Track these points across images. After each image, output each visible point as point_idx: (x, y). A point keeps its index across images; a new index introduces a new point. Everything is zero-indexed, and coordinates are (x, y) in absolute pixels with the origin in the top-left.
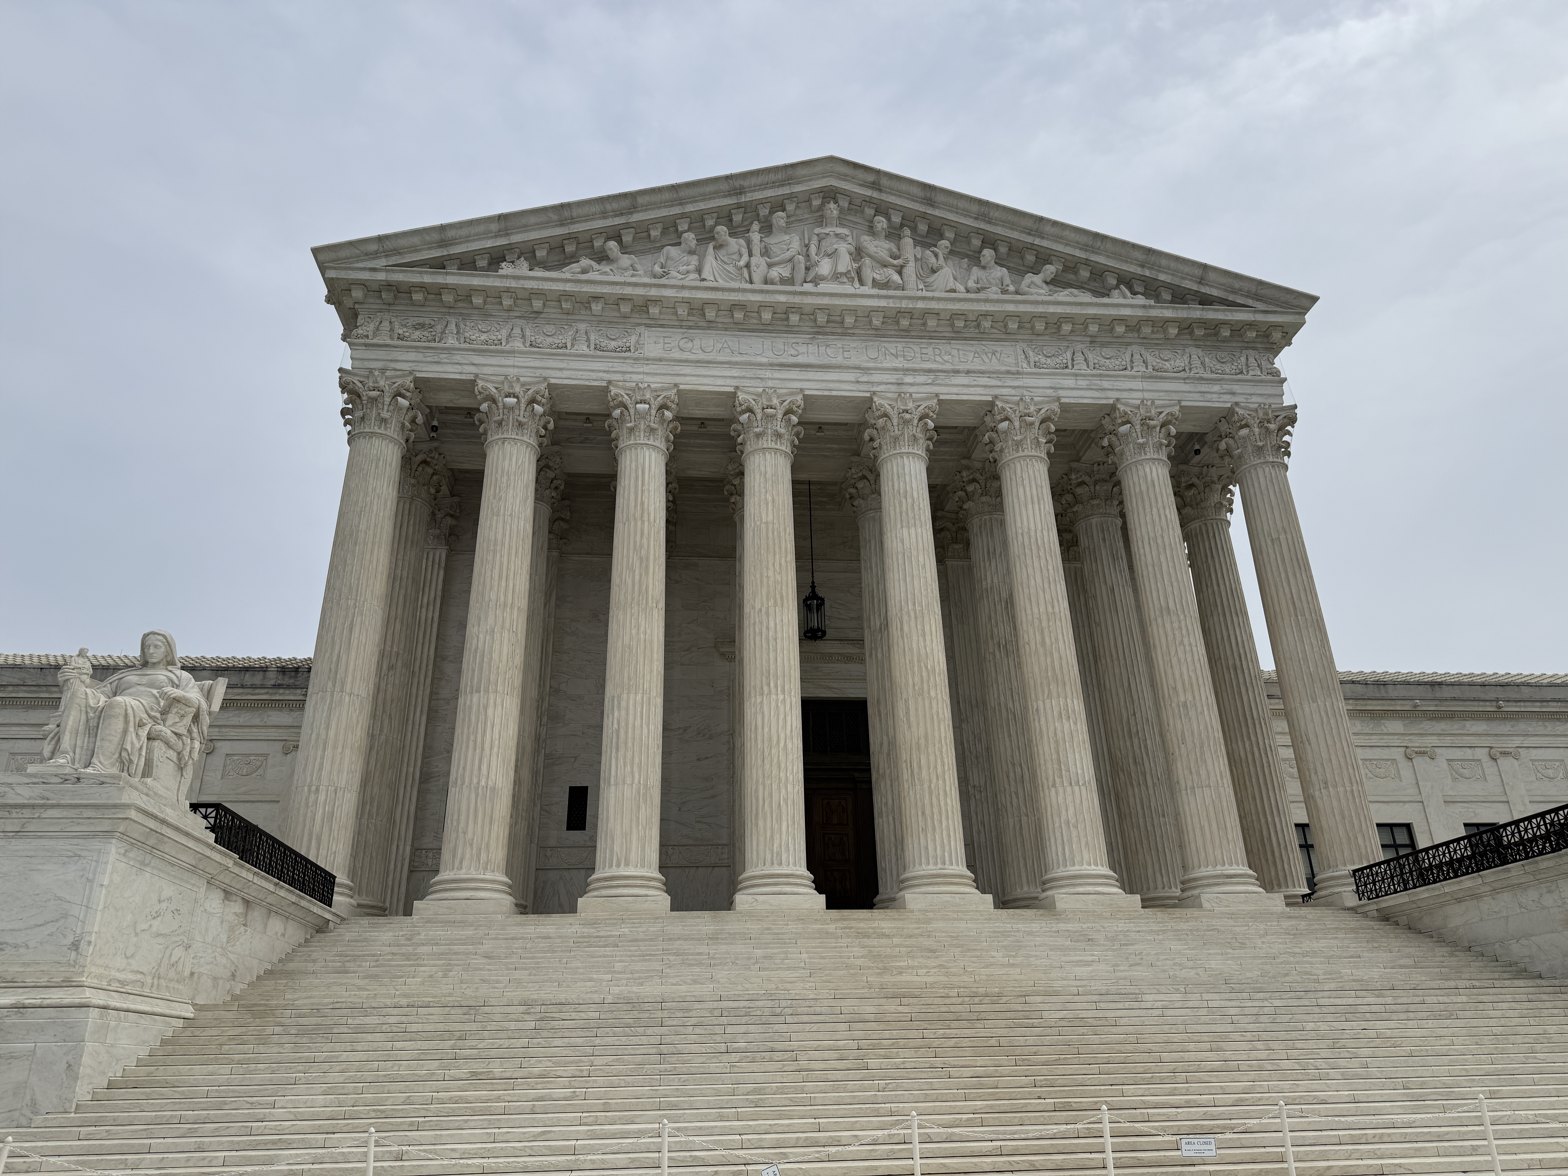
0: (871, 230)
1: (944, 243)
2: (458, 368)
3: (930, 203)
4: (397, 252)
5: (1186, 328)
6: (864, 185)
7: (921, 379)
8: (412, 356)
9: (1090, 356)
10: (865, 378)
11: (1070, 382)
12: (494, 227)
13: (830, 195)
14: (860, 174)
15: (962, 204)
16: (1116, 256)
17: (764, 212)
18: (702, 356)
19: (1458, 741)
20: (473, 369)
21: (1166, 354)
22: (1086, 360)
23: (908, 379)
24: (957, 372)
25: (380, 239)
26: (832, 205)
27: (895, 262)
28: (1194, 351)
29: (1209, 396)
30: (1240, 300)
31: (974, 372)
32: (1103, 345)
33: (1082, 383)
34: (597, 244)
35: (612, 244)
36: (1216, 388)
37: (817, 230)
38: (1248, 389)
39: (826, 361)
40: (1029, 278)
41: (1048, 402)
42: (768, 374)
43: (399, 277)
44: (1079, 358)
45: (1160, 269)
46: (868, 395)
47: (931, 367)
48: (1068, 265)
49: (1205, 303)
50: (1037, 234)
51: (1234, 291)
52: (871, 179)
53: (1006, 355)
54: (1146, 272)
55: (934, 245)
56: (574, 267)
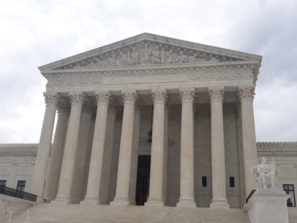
0: (155, 49)
1: (171, 50)
2: (66, 90)
3: (167, 41)
5: (228, 67)
7: (163, 84)
8: (57, 88)
9: (204, 75)
10: (151, 85)
11: (198, 83)
13: (146, 41)
14: (152, 36)
15: (175, 41)
16: (211, 50)
18: (115, 83)
20: (69, 90)
21: (223, 73)
22: (203, 77)
23: (160, 85)
24: (171, 82)
25: (50, 64)
26: (146, 44)
28: (231, 72)
29: (233, 84)
30: (242, 58)
31: (175, 82)
32: (208, 72)
33: (201, 83)
35: (97, 59)
36: (235, 81)
38: (244, 81)
39: (142, 82)
40: (191, 57)
41: (192, 88)
42: (129, 86)
43: (54, 71)
44: (201, 76)
45: (222, 52)
46: (150, 89)
47: (165, 81)
48: (201, 53)
49: (234, 59)
50: (193, 46)
51: (241, 56)
52: (154, 37)
53: (184, 77)
54: (219, 54)
55: (169, 51)
56: (89, 65)
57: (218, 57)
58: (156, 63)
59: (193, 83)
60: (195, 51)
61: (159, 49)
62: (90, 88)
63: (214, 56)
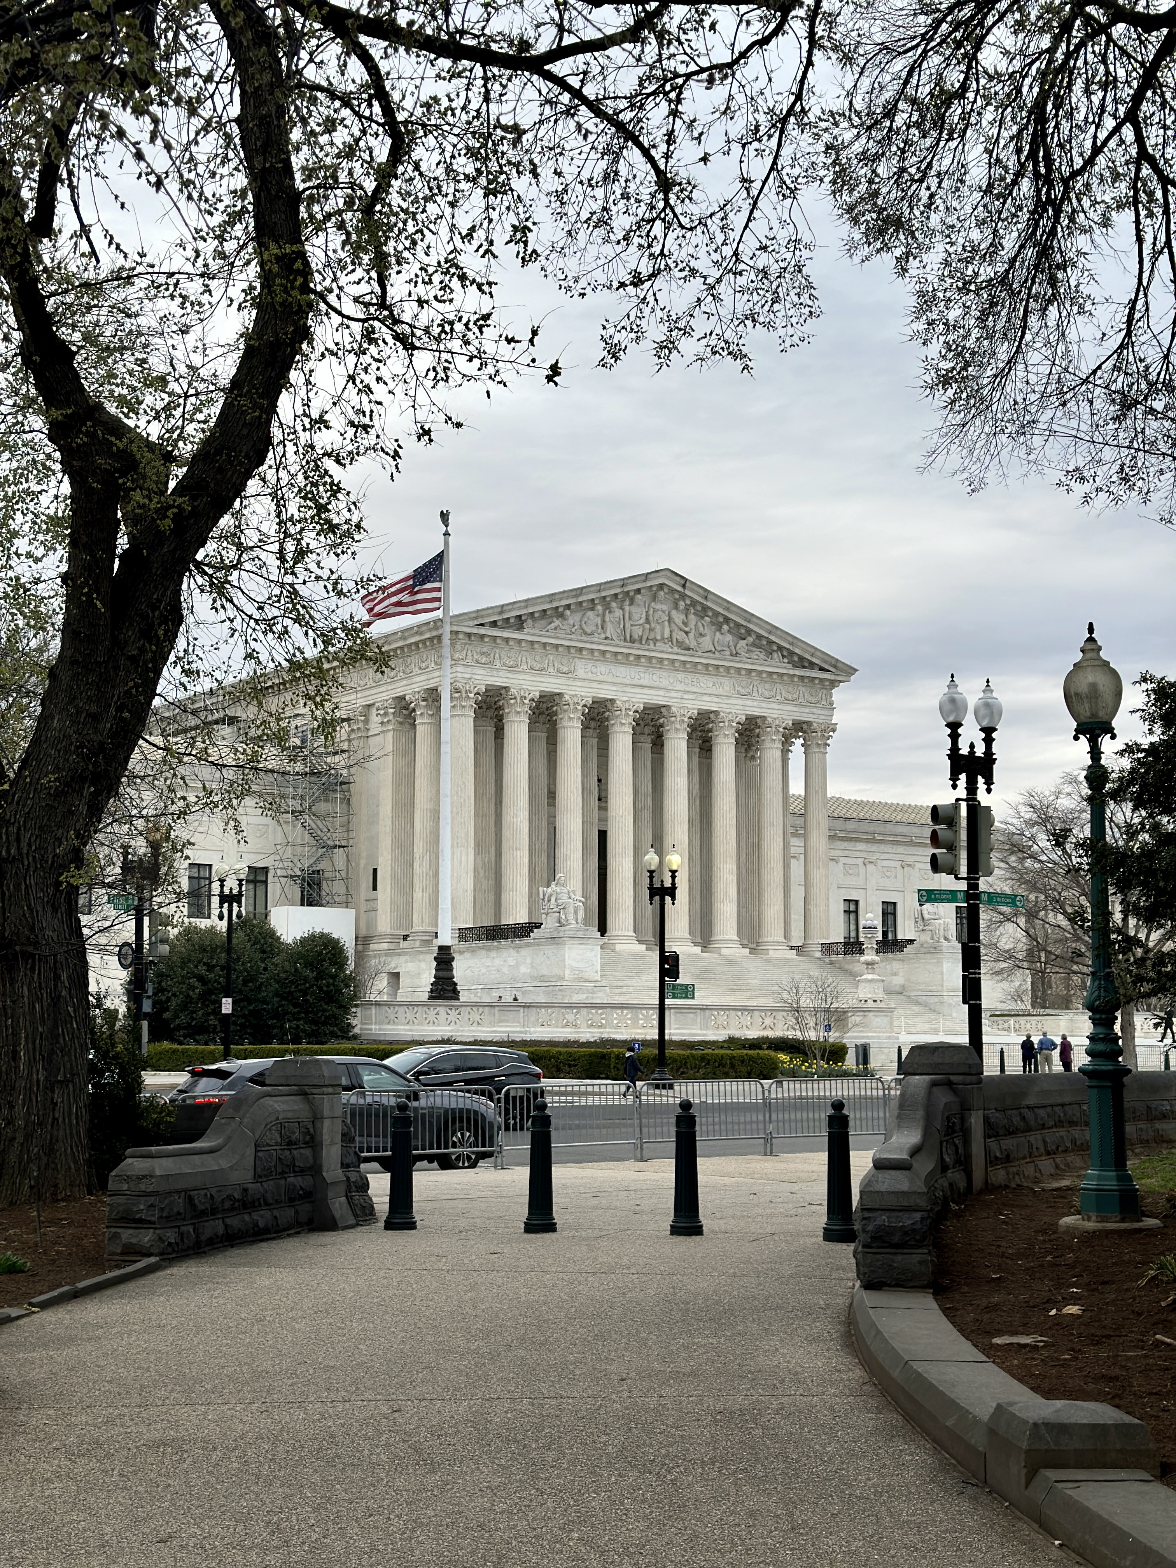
0: (676, 607)
1: (707, 619)
3: (706, 598)
4: (482, 617)
5: (802, 678)
6: (679, 584)
7: (691, 696)
8: (482, 672)
9: (760, 689)
10: (667, 695)
11: (750, 703)
12: (523, 604)
13: (661, 586)
14: (678, 579)
15: (720, 601)
16: (781, 638)
17: (632, 594)
18: (600, 678)
19: (851, 854)
21: (790, 689)
22: (758, 691)
23: (686, 696)
24: (707, 693)
25: (478, 611)
26: (662, 593)
27: (687, 629)
28: (803, 689)
29: (804, 715)
30: (827, 667)
31: (713, 695)
32: (766, 682)
33: (755, 704)
34: (561, 610)
35: (568, 612)
36: (807, 710)
37: (653, 604)
38: (820, 711)
39: (652, 684)
40: (743, 643)
41: (742, 715)
42: (628, 689)
43: (482, 631)
44: (755, 689)
45: (797, 646)
47: (695, 690)
48: (759, 637)
49: (812, 665)
50: (749, 621)
51: (825, 662)
52: (683, 582)
53: (726, 685)
54: (791, 648)
55: (702, 618)
56: (553, 625)
57: (785, 653)
58: (680, 644)
59: (740, 702)
60: (749, 632)
61: (687, 612)
62: (551, 684)
63: (780, 648)
